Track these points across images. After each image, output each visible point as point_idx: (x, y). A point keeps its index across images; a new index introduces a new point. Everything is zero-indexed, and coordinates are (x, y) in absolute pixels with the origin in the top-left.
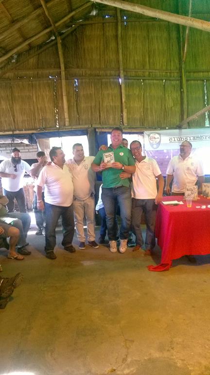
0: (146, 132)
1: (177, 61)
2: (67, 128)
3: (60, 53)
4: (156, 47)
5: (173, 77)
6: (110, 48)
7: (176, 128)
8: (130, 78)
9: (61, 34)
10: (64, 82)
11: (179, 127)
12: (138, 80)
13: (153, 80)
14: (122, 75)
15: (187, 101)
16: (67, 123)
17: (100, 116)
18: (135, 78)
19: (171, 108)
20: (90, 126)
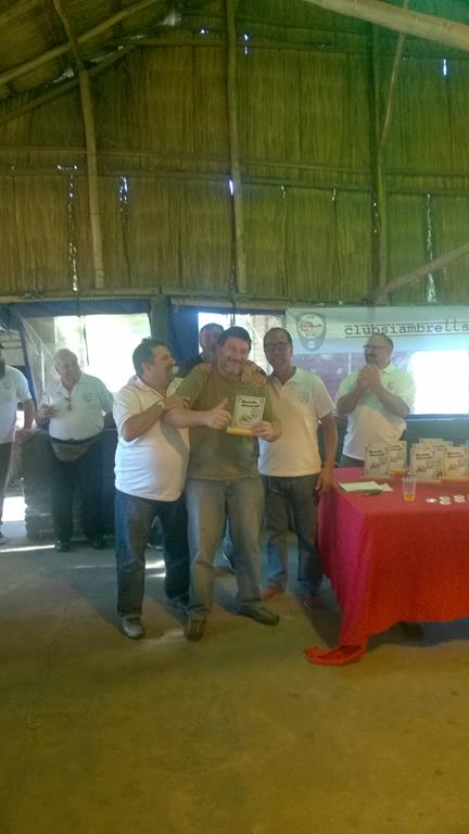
0: (292, 311)
1: (365, 148)
2: (98, 293)
3: (87, 109)
4: (318, 111)
5: (356, 183)
6: (209, 107)
7: (360, 304)
8: (255, 180)
9: (89, 65)
10: (93, 180)
11: (369, 302)
12: (275, 185)
13: (310, 188)
14: (236, 173)
16: (99, 282)
17: (180, 268)
18: (266, 181)
19: (350, 255)
20: (157, 292)
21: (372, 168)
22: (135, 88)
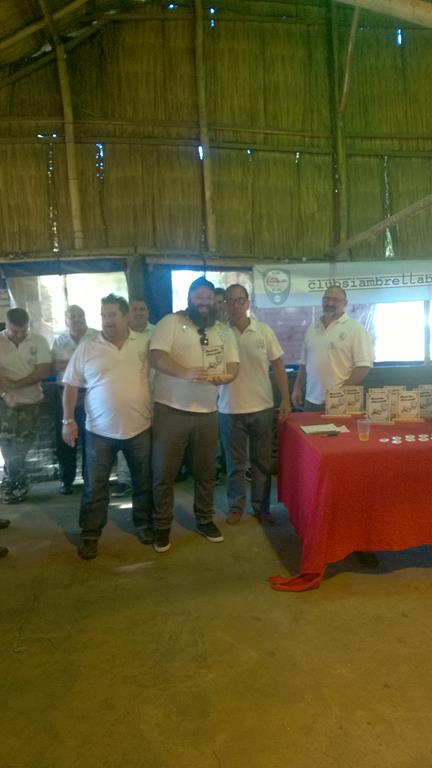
0: (259, 268)
1: (326, 113)
2: (78, 254)
3: (64, 81)
4: (281, 78)
5: (318, 146)
6: (178, 77)
7: (322, 260)
8: (222, 145)
9: (65, 40)
10: (71, 147)
11: (330, 258)
12: (241, 149)
13: (274, 151)
14: (205, 138)
15: (349, 201)
16: (78, 243)
17: (154, 229)
18: (234, 145)
19: (313, 214)
20: (132, 251)
21: (332, 132)
22: (109, 60)
